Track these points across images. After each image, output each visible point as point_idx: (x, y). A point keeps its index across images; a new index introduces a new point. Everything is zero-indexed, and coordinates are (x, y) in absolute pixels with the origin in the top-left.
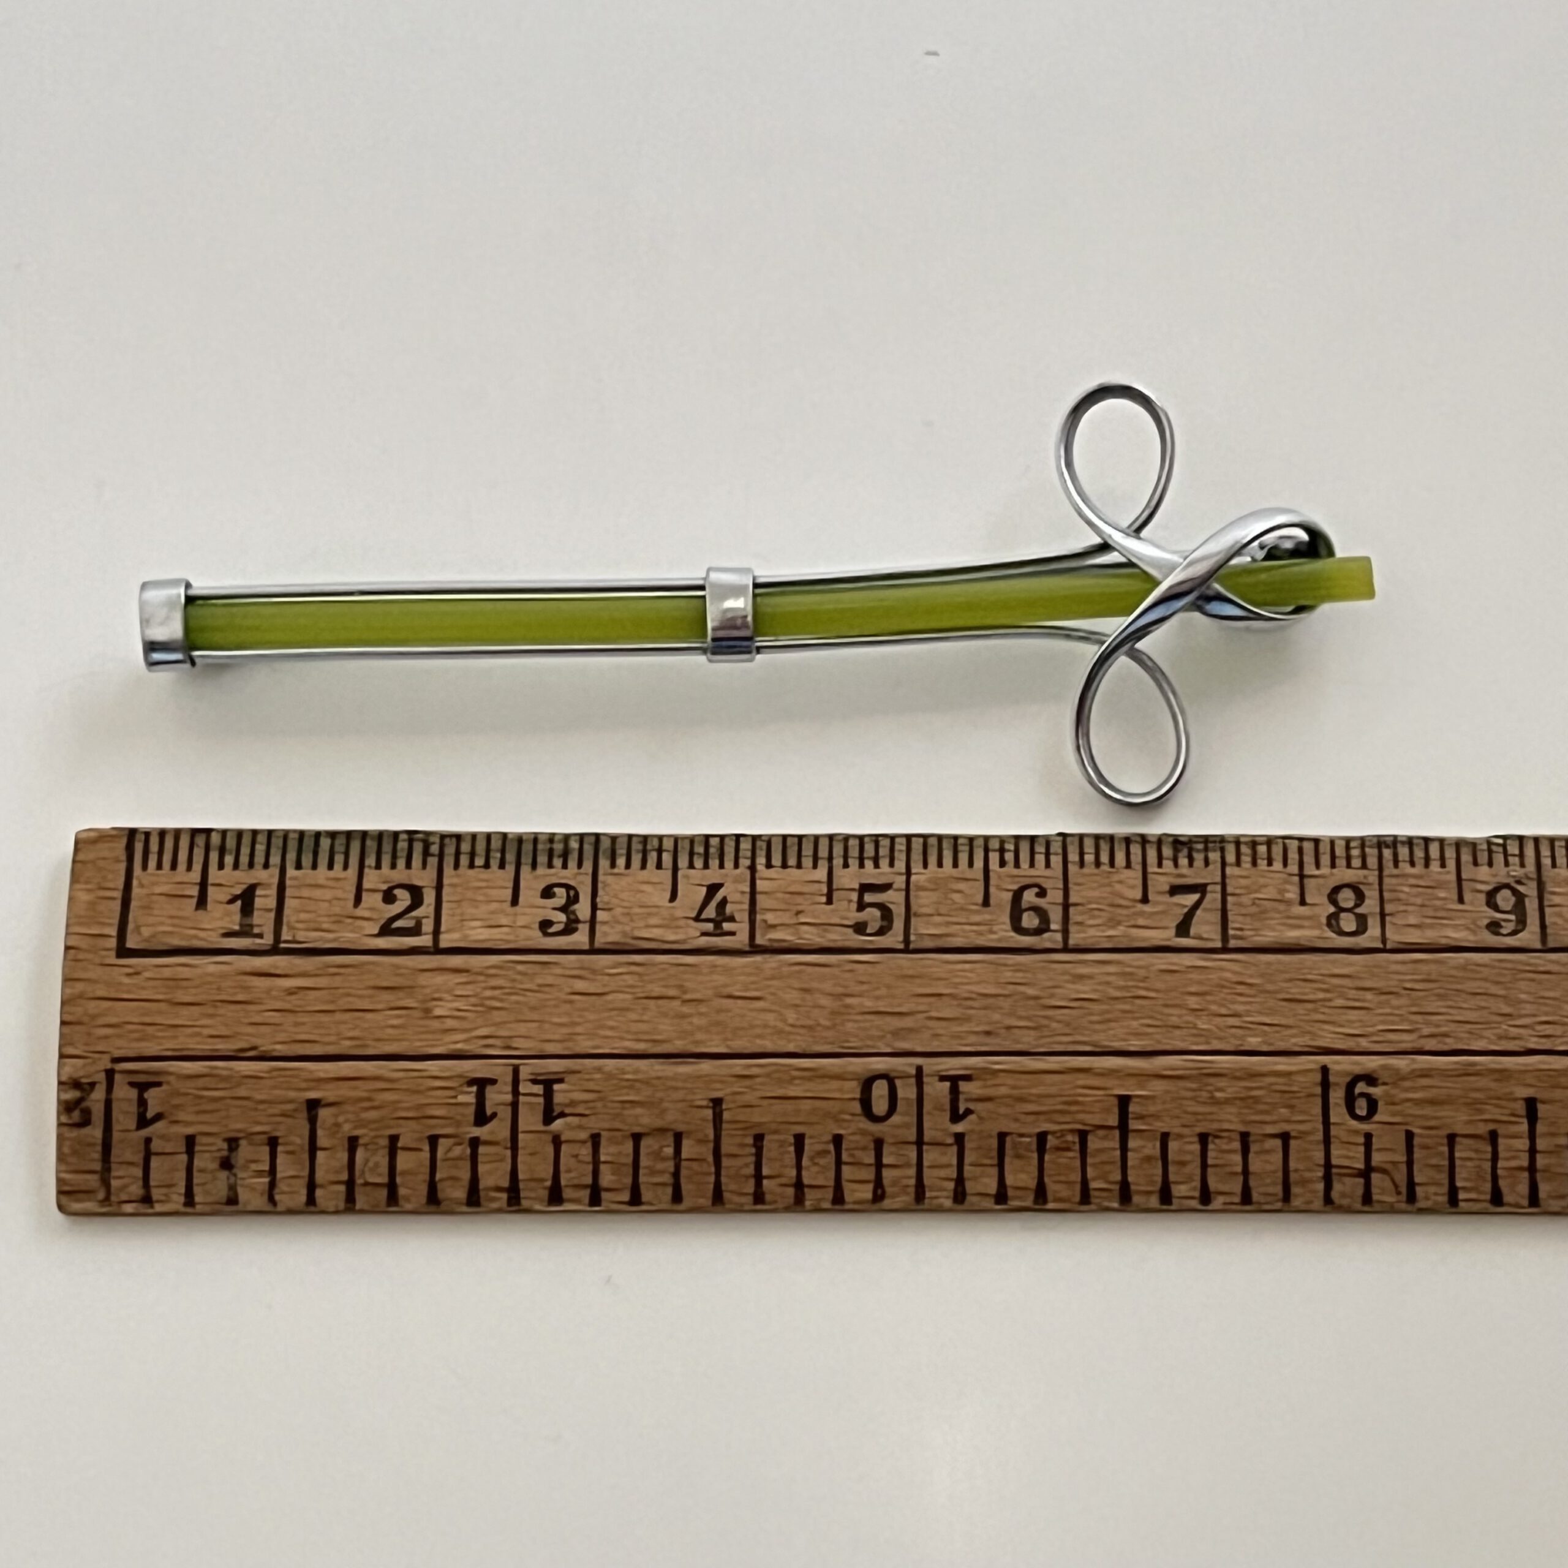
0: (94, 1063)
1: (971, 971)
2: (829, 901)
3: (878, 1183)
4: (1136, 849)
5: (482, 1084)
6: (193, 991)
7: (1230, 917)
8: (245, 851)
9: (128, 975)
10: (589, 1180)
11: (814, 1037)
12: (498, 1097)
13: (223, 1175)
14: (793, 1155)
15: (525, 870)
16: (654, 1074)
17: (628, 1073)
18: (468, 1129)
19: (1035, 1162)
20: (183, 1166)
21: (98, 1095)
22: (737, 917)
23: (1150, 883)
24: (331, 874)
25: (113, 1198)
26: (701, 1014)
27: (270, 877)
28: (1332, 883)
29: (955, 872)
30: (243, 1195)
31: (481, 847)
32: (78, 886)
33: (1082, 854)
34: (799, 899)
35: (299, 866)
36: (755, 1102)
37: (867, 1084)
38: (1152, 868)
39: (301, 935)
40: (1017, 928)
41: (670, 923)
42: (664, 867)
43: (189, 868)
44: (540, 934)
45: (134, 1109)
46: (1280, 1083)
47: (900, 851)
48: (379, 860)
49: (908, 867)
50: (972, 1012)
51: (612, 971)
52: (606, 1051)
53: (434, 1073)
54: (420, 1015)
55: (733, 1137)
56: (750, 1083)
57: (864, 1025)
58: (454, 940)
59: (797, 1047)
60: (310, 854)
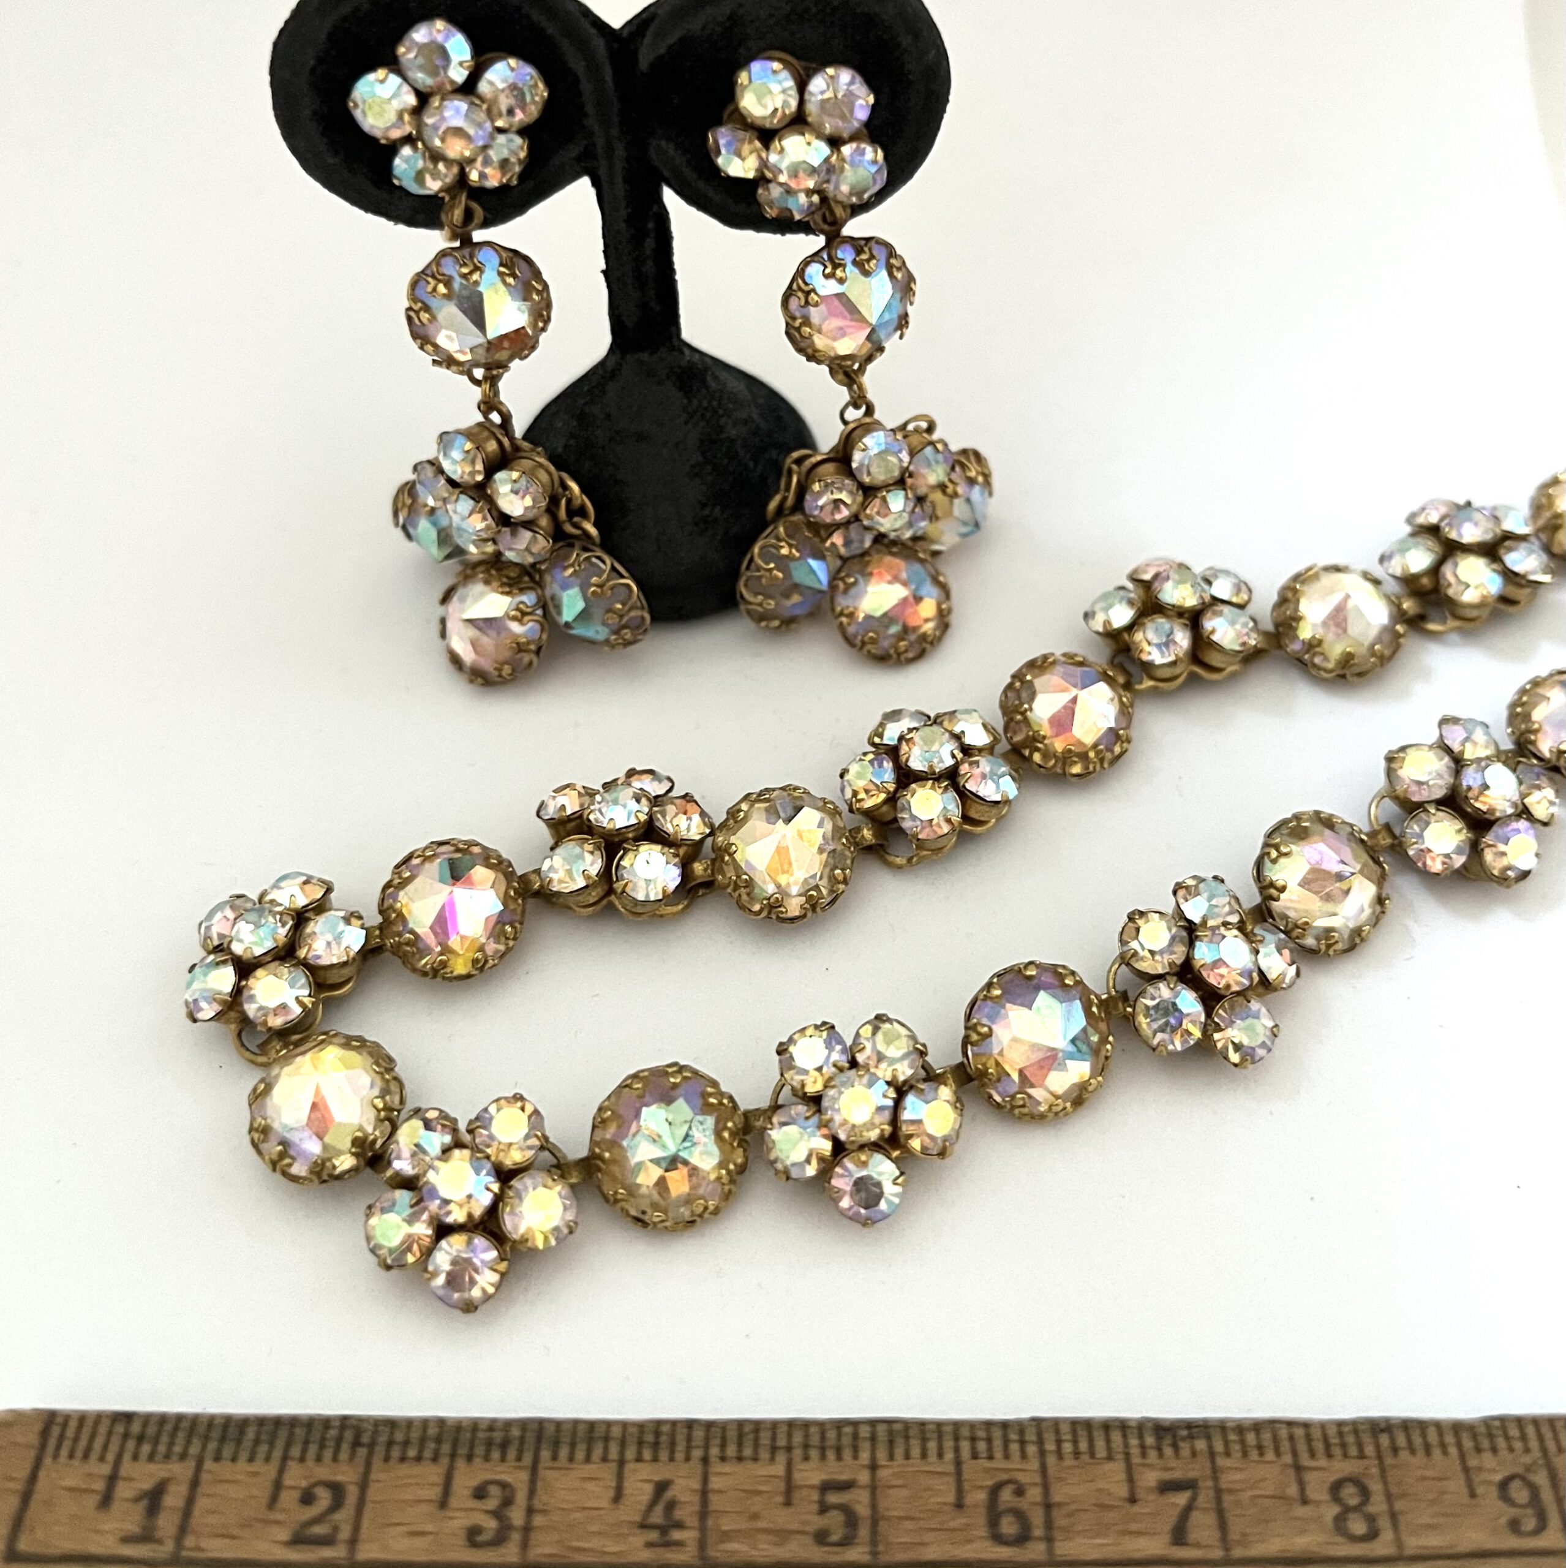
2: (788, 1503)
4: (1116, 1437)
7: (1230, 1517)
8: (165, 1439)
15: (460, 1464)
22: (687, 1522)
23: (1136, 1477)
24: (250, 1468)
27: (184, 1469)
28: (1331, 1478)
29: (924, 1465)
31: (415, 1435)
33: (1059, 1442)
34: (757, 1499)
35: (217, 1458)
38: (1136, 1459)
39: (203, 1544)
40: (998, 1538)
41: (614, 1530)
43: (102, 1459)
44: (466, 1544)
47: (865, 1439)
48: (304, 1451)
49: (873, 1458)
58: (370, 1551)
60: (233, 1444)
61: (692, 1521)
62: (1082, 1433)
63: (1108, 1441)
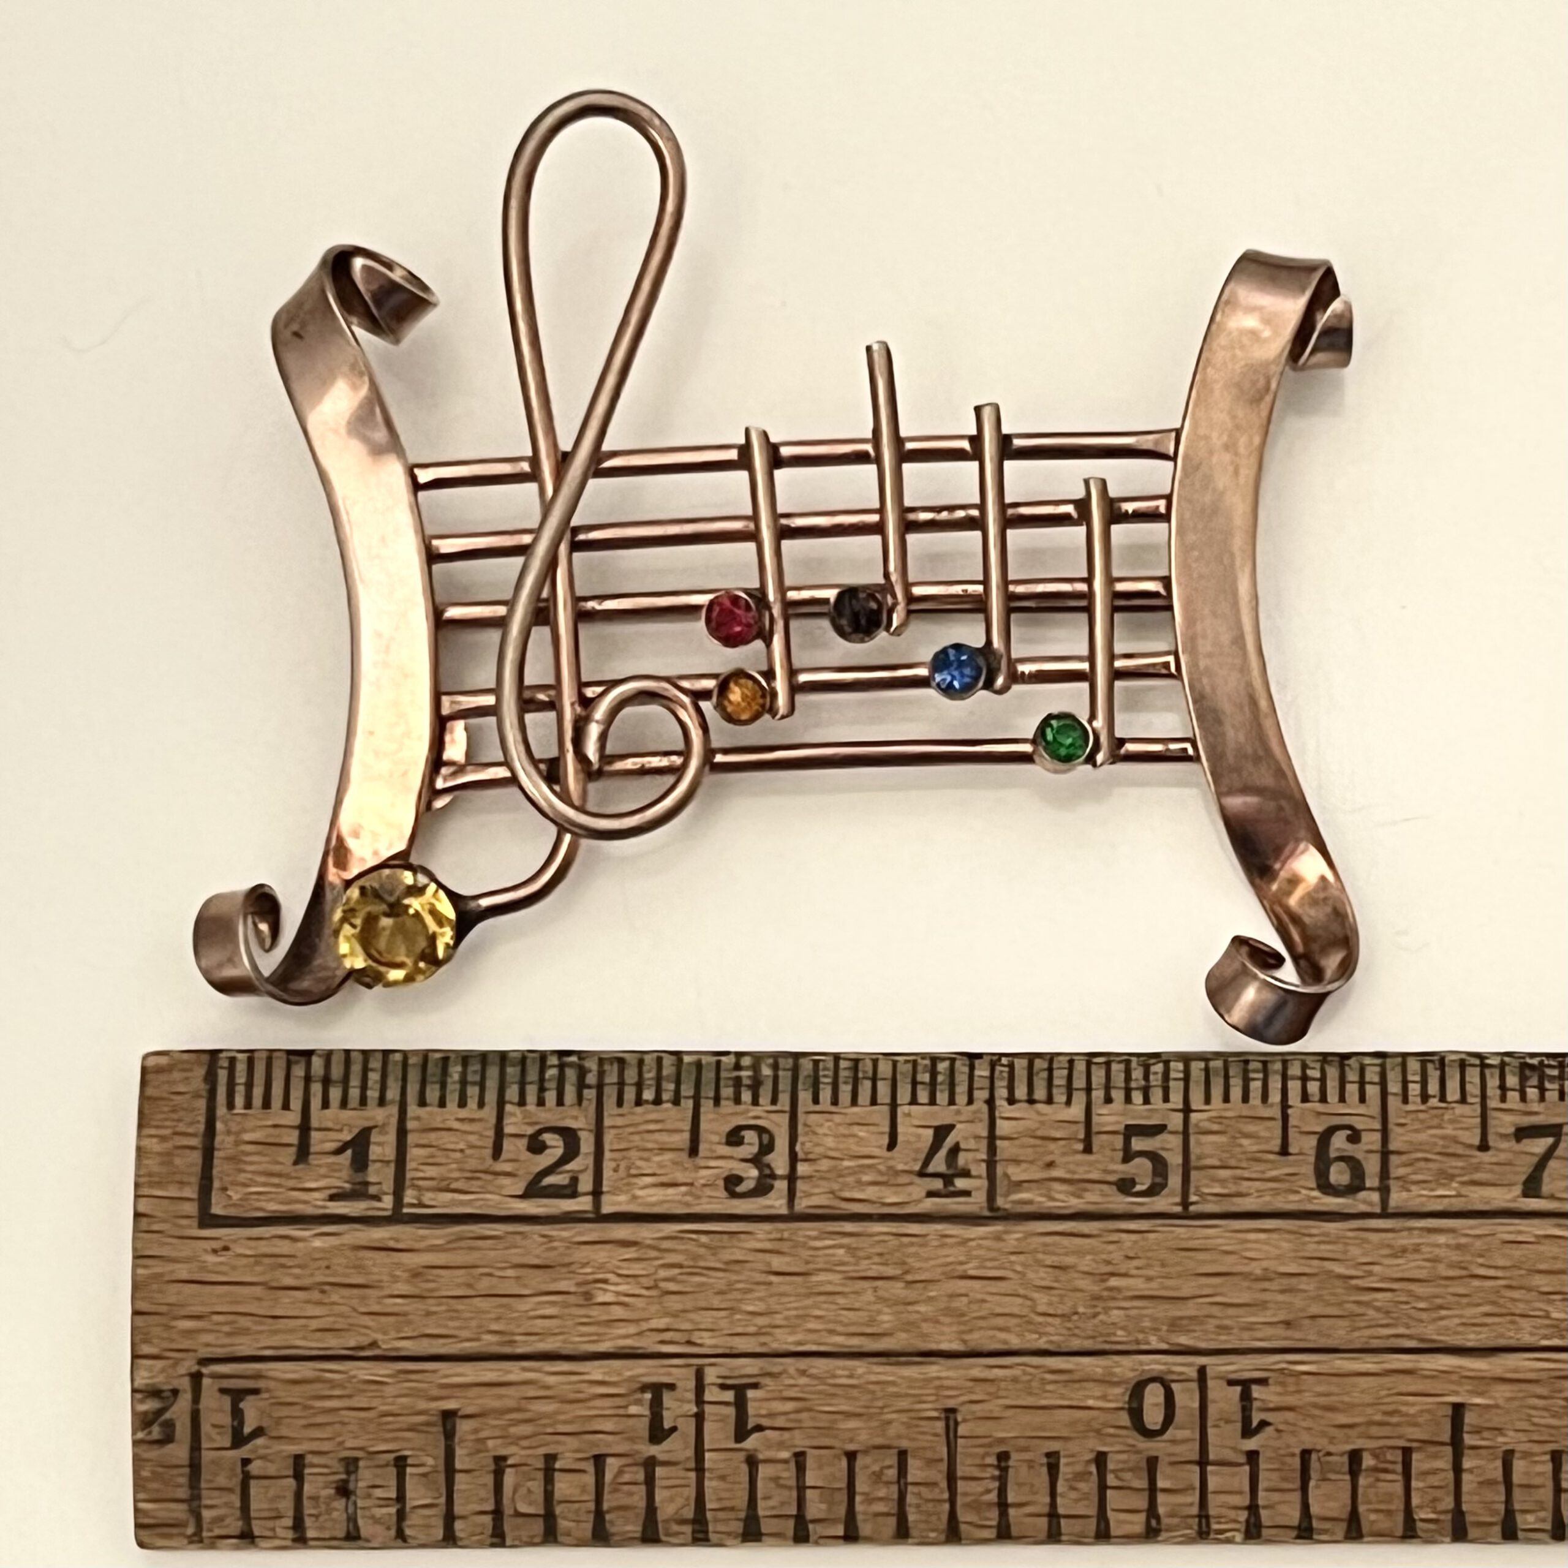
0: (177, 1362)
1: (1265, 1242)
2: (1088, 1149)
3: (1152, 1511)
4: (1473, 1076)
5: (657, 1390)
6: (297, 1271)
8: (355, 1081)
9: (214, 1250)
10: (792, 1509)
11: (1069, 1329)
12: (678, 1407)
13: (340, 1503)
14: (1046, 1478)
15: (707, 1106)
16: (873, 1378)
17: (841, 1377)
18: (642, 1446)
19: (1348, 1486)
20: (290, 1493)
23: (1491, 1123)
24: (463, 1113)
25: (205, 1534)
26: (929, 1299)
27: (386, 1116)
29: (1245, 1110)
30: (365, 1528)
31: (650, 1075)
32: (147, 1131)
33: (1405, 1083)
34: (1052, 1146)
35: (422, 1103)
36: (997, 1414)
37: (1138, 1390)
38: (1493, 1103)
39: (428, 1197)
40: (1325, 1187)
42: (879, 1101)
43: (286, 1106)
44: (725, 1194)
45: (226, 1420)
47: (1177, 1080)
48: (522, 1093)
49: (1186, 1101)
50: (1267, 1296)
51: (818, 1244)
52: (814, 1348)
53: (599, 1377)
54: (582, 1302)
55: (971, 1455)
56: (992, 1389)
57: (1133, 1312)
58: (619, 1203)
59: (1051, 1342)
60: (437, 1086)
61: (979, 1169)
62: (1433, 1070)
63: (1463, 1082)
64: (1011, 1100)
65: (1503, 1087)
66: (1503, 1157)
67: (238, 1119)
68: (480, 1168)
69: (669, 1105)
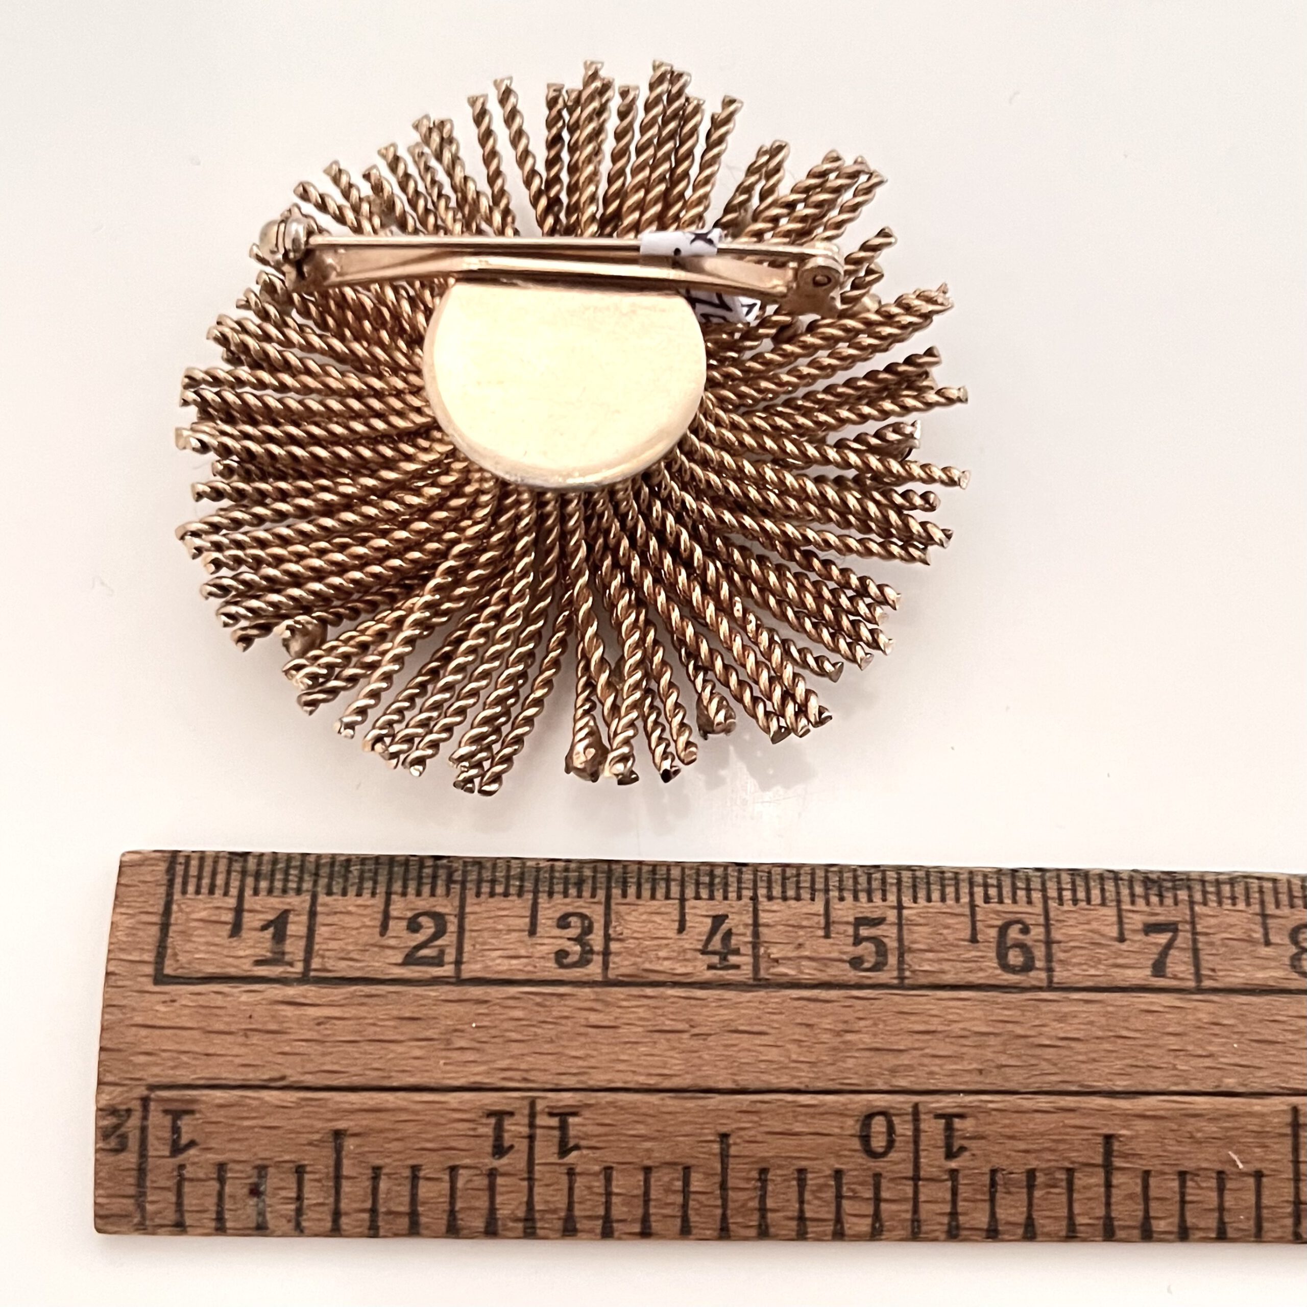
0: (131, 1090)
1: (963, 1008)
2: (827, 936)
3: (877, 1217)
4: (1110, 886)
5: (500, 1116)
6: (227, 1019)
7: (1203, 956)
9: (164, 1002)
10: (601, 1211)
11: (816, 1074)
12: (515, 1128)
13: (253, 1201)
14: (796, 1189)
15: (543, 899)
16: (664, 1109)
17: (640, 1107)
18: (486, 1161)
19: (1025, 1196)
20: (215, 1193)
21: (134, 1121)
22: (743, 950)
23: (1126, 920)
24: (360, 901)
25: (148, 1223)
26: (709, 1048)
27: (302, 903)
28: (1291, 924)
29: (943, 908)
30: (272, 1221)
31: (500, 874)
32: (119, 910)
33: (1060, 890)
34: (801, 933)
35: (329, 893)
36: (759, 1138)
37: (867, 1121)
38: (1126, 906)
39: (330, 964)
40: (1005, 966)
41: (681, 956)
42: (672, 895)
43: (226, 894)
44: (555, 965)
45: (167, 1134)
46: (1253, 1124)
47: (892, 884)
48: (405, 886)
49: (899, 901)
50: (964, 1050)
51: (625, 1004)
52: (619, 1085)
53: (455, 1105)
54: (442, 1046)
55: (741, 1170)
56: (755, 1118)
57: (863, 1061)
58: (474, 971)
59: (801, 1083)
60: (340, 880)
61: (747, 950)
62: (1080, 882)
63: (1103, 890)
64: (770, 898)
65: (1133, 895)
66: (1135, 947)
67: (189, 902)
68: (372, 942)
69: (515, 898)
